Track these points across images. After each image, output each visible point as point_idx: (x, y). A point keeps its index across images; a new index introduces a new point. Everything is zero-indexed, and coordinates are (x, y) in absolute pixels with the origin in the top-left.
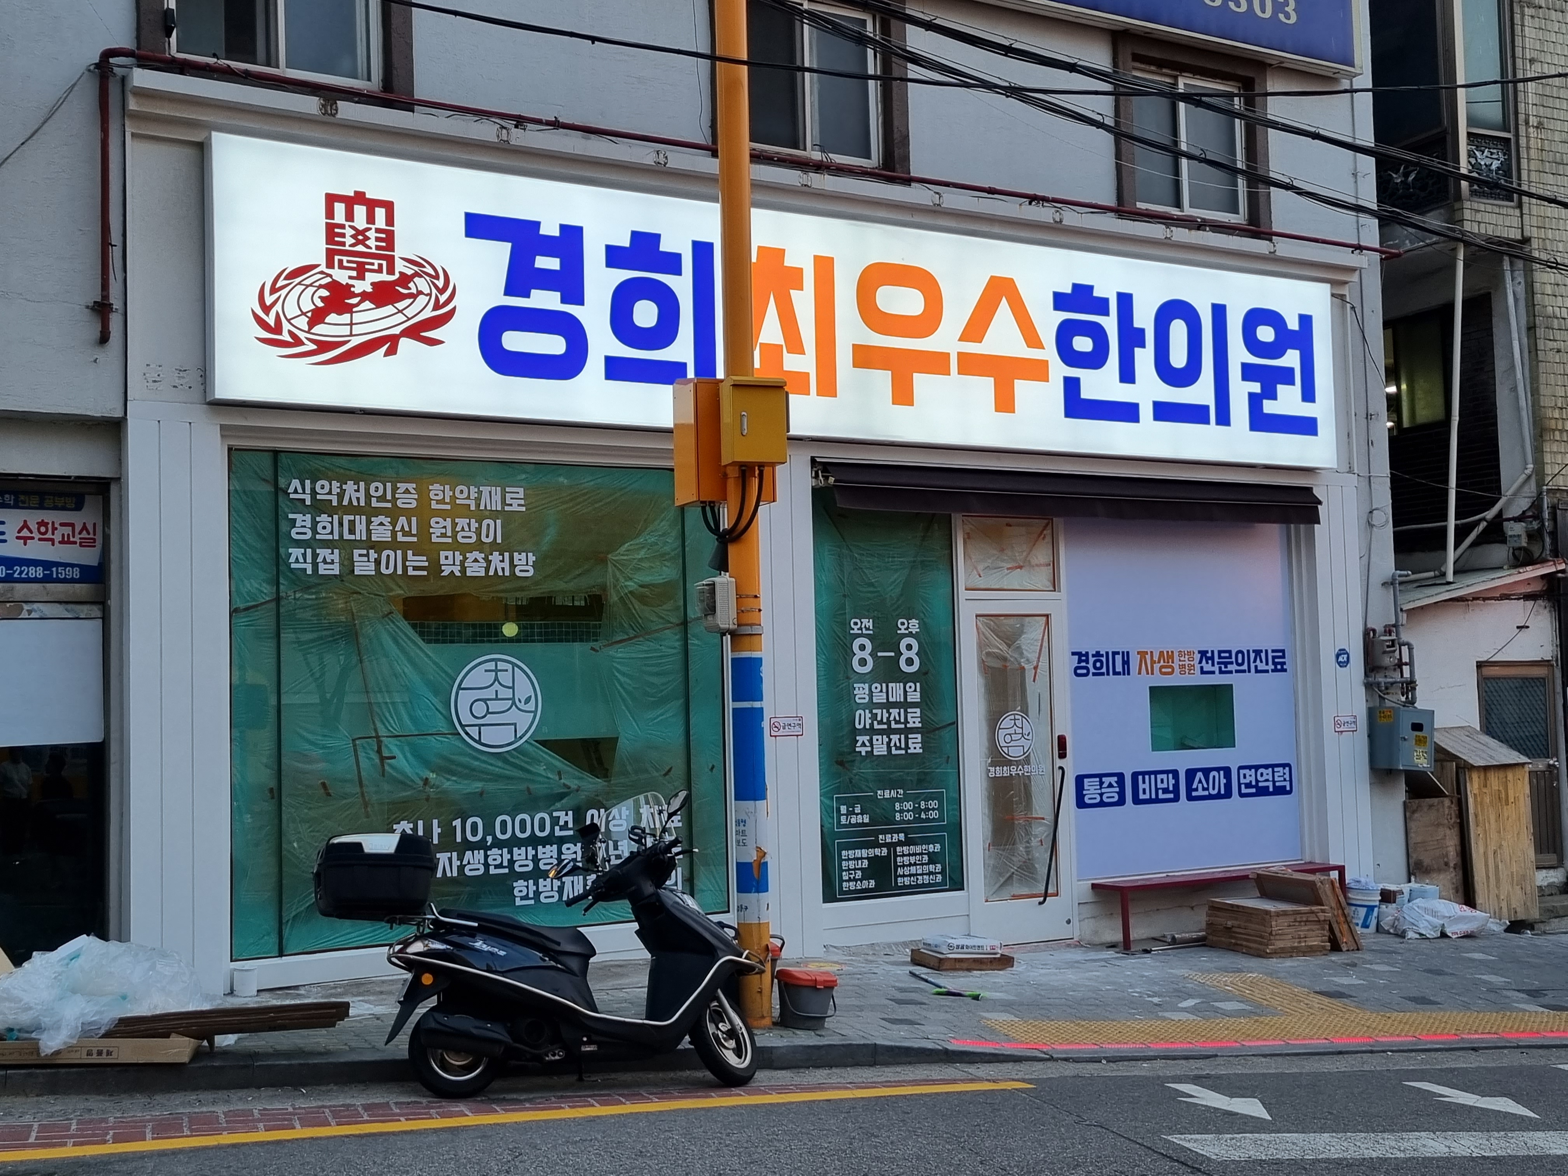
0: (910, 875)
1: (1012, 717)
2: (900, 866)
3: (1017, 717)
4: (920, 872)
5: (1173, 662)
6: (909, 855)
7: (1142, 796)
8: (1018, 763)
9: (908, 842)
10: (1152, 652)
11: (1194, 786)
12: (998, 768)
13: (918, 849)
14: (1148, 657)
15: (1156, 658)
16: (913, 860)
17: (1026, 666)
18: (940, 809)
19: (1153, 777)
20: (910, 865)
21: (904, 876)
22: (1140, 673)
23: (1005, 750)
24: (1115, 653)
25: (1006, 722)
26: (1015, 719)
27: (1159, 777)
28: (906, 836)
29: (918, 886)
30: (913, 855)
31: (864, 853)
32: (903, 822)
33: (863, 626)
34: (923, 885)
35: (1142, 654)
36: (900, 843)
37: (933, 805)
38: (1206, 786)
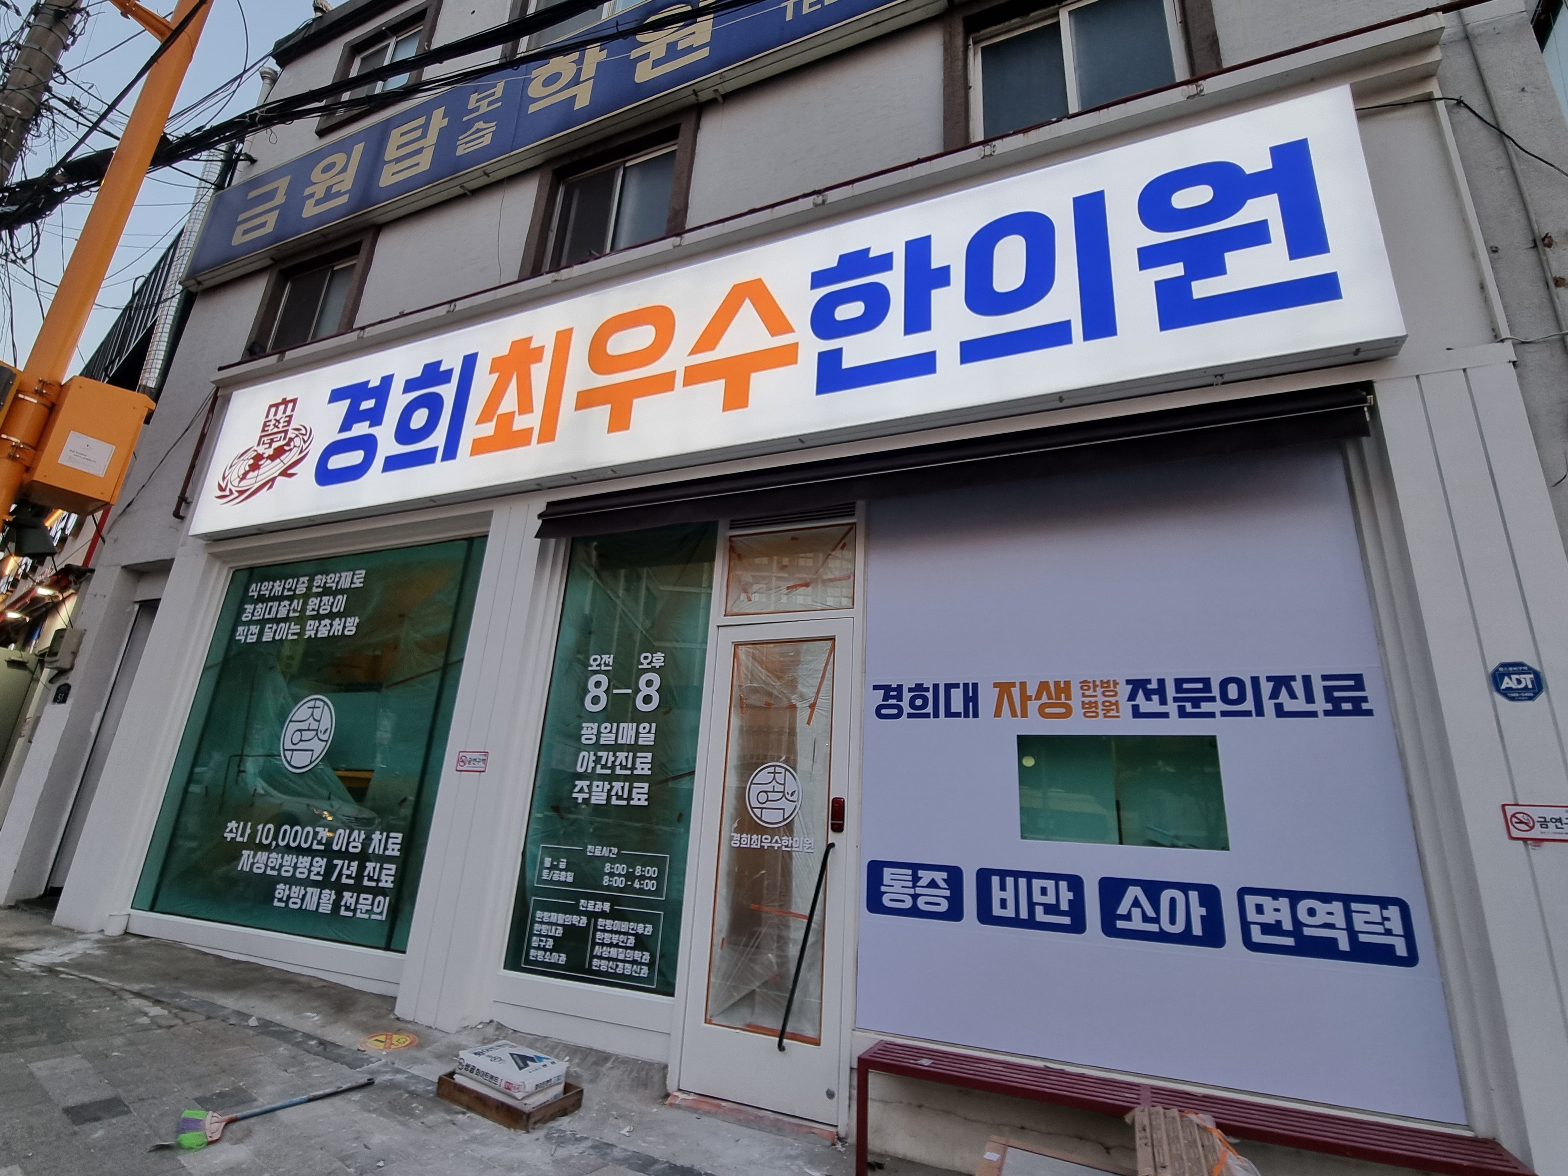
0: (609, 959)
1: (772, 769)
2: (599, 944)
3: (778, 769)
4: (621, 957)
5: (1068, 698)
6: (612, 932)
7: (997, 911)
8: (773, 832)
9: (613, 915)
10: (1023, 685)
11: (1122, 910)
12: (744, 835)
13: (624, 926)
14: (1016, 692)
15: (1032, 691)
16: (615, 938)
17: (799, 704)
18: (659, 879)
19: (1022, 882)
20: (611, 945)
21: (601, 958)
22: (998, 714)
23: (758, 812)
24: (949, 687)
25: (763, 776)
26: (775, 773)
27: (1037, 884)
28: (611, 906)
29: (615, 975)
30: (616, 932)
31: (560, 918)
32: (609, 888)
33: (602, 662)
34: (623, 976)
35: (1004, 688)
36: (603, 915)
37: (651, 874)
38: (1151, 913)
